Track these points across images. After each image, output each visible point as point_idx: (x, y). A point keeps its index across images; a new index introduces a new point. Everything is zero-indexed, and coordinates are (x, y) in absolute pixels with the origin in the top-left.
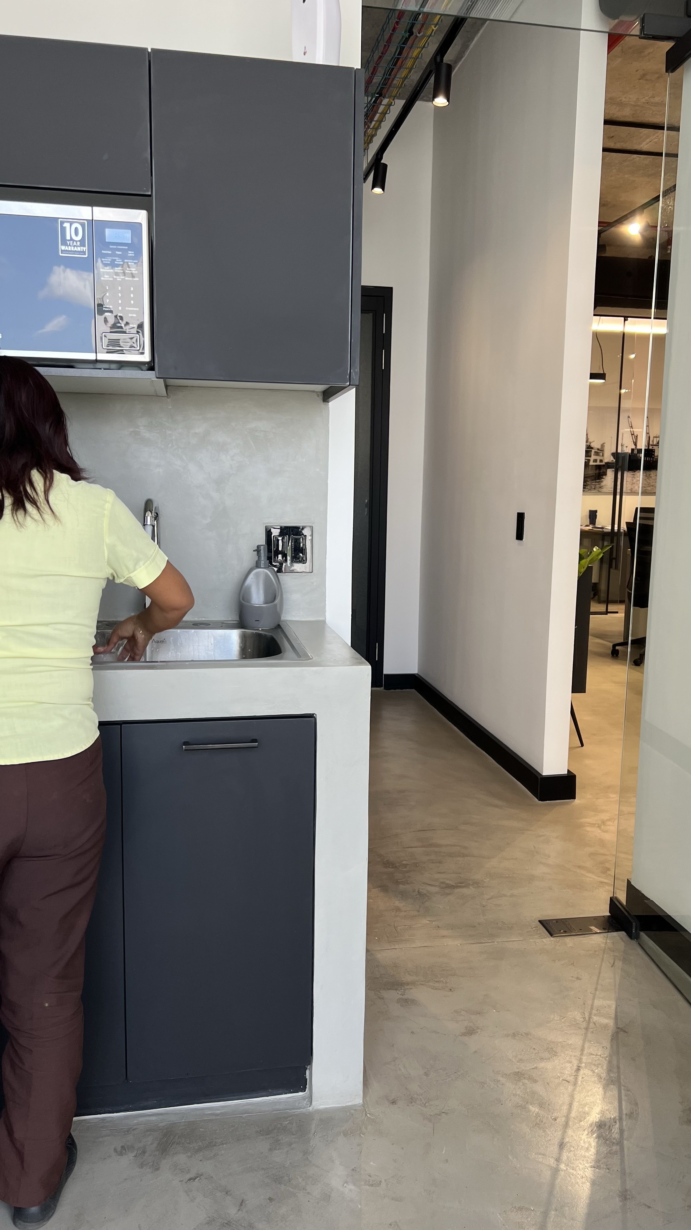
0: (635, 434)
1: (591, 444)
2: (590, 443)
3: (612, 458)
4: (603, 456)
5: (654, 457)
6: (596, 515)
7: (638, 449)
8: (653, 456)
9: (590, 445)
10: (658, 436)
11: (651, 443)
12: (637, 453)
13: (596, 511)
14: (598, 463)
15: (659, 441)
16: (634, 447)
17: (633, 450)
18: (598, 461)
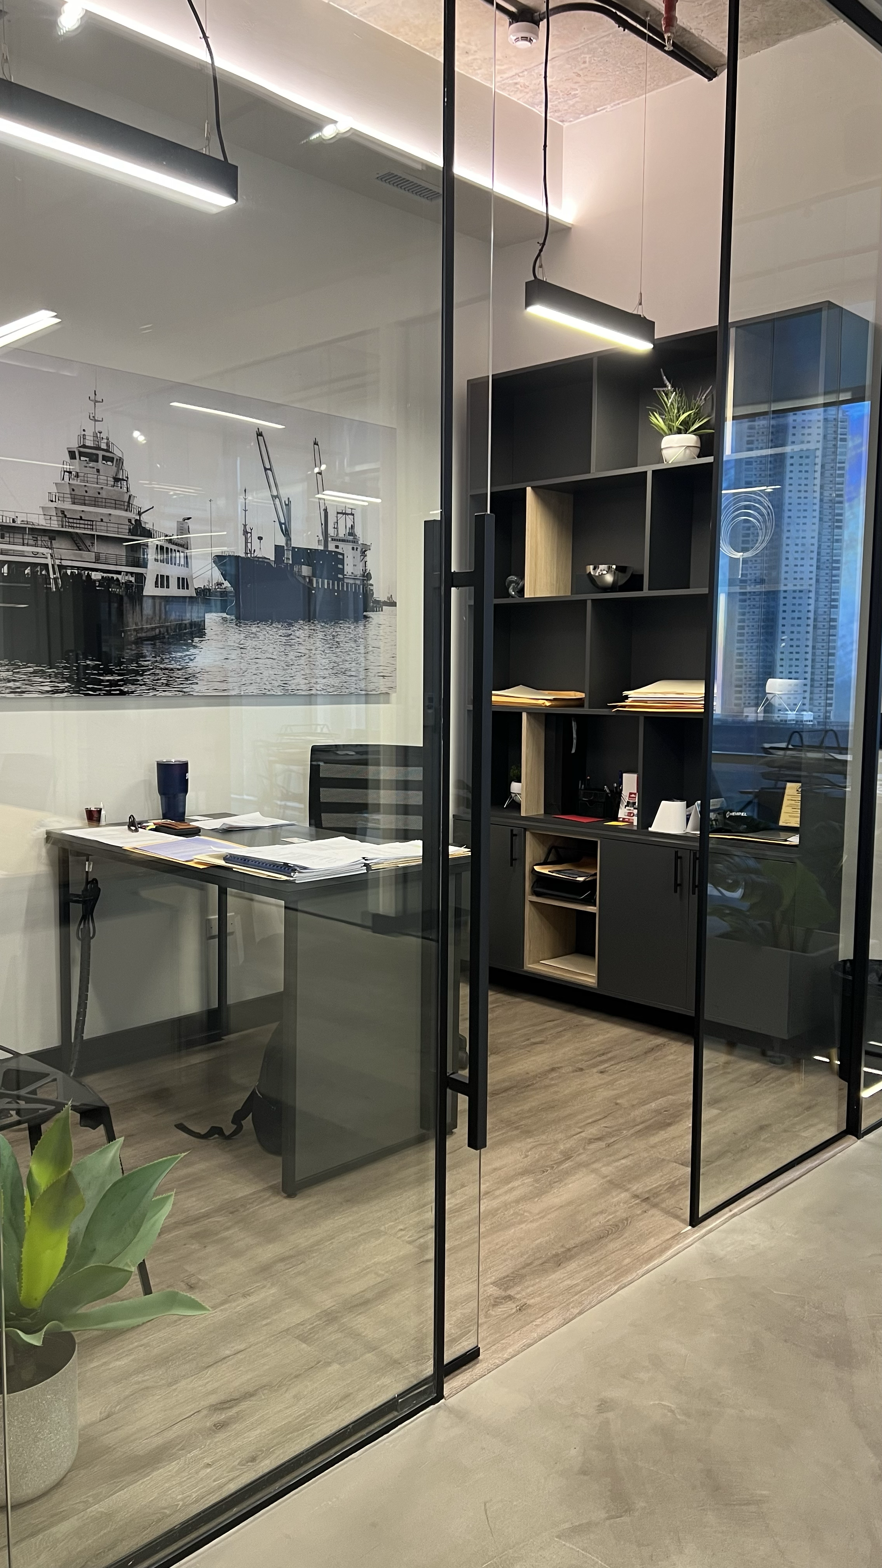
0: (284, 499)
1: (144, 518)
2: (140, 514)
3: (217, 576)
4: (187, 564)
5: (343, 579)
6: (186, 782)
7: (294, 548)
8: (340, 576)
9: (138, 522)
10: (349, 511)
11: (331, 532)
12: (294, 563)
13: (184, 767)
14: (173, 590)
15: (352, 527)
16: (281, 541)
17: (279, 550)
18: (173, 583)
